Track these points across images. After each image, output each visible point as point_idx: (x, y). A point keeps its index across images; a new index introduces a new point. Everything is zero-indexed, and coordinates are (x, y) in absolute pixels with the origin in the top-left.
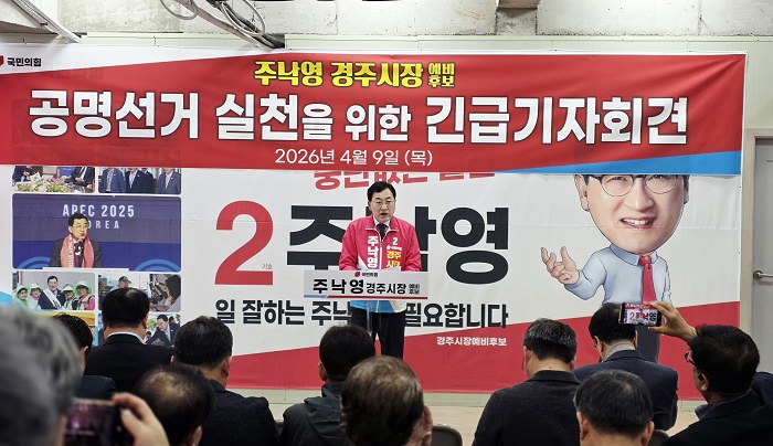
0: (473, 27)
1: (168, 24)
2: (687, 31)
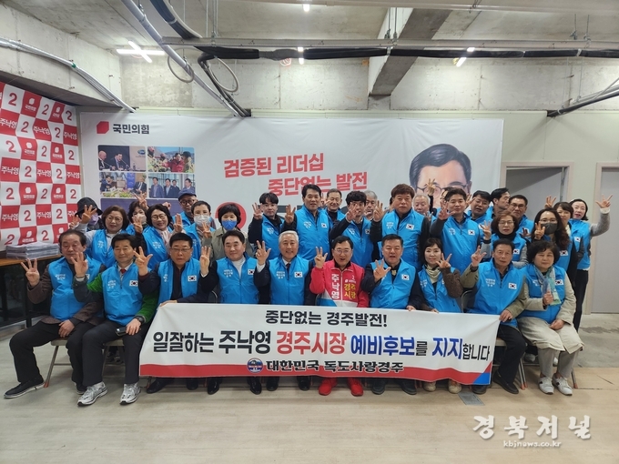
0: (355, 106)
1: (186, 102)
2: (472, 108)
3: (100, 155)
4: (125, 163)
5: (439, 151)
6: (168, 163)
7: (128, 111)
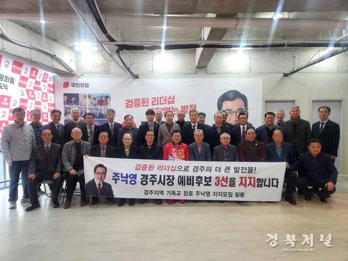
0: (190, 72)
2: (247, 73)
3: (64, 98)
4: (77, 102)
5: (231, 94)
6: (98, 101)
7: (78, 77)
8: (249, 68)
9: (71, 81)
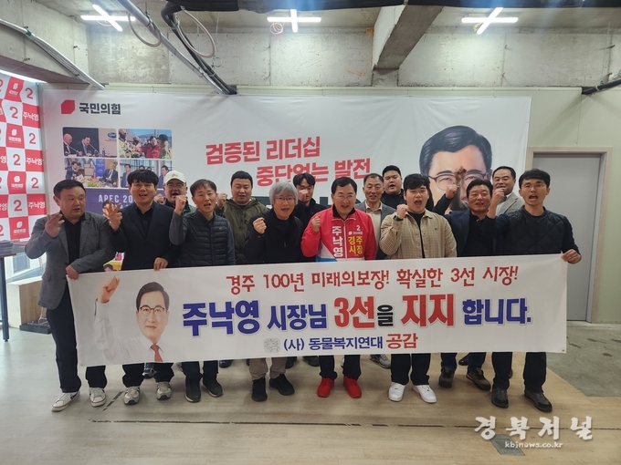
0: (357, 81)
1: (162, 78)
2: (494, 83)
3: (65, 139)
5: (455, 134)
6: (142, 147)
7: (96, 88)
8: (500, 73)
9: (79, 97)
